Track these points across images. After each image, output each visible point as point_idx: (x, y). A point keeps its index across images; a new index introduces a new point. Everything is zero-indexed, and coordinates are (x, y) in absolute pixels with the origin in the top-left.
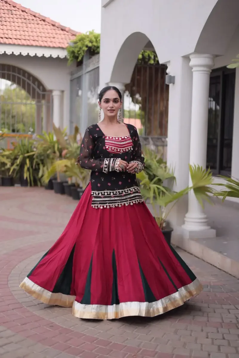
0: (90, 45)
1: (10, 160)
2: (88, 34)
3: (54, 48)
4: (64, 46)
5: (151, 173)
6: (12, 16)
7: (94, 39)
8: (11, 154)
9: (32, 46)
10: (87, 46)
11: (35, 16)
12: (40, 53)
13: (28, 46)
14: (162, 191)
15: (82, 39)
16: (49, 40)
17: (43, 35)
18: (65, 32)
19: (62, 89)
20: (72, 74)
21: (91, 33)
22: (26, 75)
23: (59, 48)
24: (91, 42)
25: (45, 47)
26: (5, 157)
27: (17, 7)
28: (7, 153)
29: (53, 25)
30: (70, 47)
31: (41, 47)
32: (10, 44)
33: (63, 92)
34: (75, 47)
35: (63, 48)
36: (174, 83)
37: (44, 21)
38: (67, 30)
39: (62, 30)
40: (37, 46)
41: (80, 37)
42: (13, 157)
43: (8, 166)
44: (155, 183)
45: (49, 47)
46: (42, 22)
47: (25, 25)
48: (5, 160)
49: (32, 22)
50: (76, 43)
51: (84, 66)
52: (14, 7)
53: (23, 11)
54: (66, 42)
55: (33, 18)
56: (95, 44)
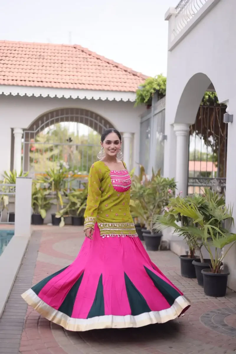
0: (158, 88)
1: (80, 200)
2: (157, 78)
3: (125, 92)
4: (134, 90)
5: (207, 214)
6: (87, 63)
7: (161, 83)
8: (81, 194)
9: (104, 90)
10: (155, 89)
11: (108, 63)
12: (111, 97)
13: (100, 90)
14: (219, 233)
15: (150, 83)
16: (120, 84)
17: (115, 80)
18: (136, 77)
19: (133, 132)
20: (142, 117)
21: (159, 77)
22: (98, 118)
23: (130, 92)
24: (159, 85)
25: (116, 91)
26: (76, 197)
27: (93, 55)
28: (77, 193)
29: (126, 71)
30: (139, 90)
31: (112, 91)
32: (83, 89)
33: (133, 134)
34: (144, 91)
35: (133, 92)
36: (232, 122)
37: (117, 67)
38: (138, 75)
39: (134, 75)
40: (108, 91)
41: (148, 81)
42: (83, 198)
43: (78, 205)
44: (211, 224)
45: (120, 91)
46: (115, 68)
47: (98, 71)
48: (75, 200)
49: (106, 68)
50: (144, 86)
51: (152, 109)
52: (90, 55)
53: (98, 59)
54: (136, 86)
55: (107, 64)
56: (163, 87)
